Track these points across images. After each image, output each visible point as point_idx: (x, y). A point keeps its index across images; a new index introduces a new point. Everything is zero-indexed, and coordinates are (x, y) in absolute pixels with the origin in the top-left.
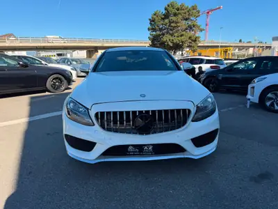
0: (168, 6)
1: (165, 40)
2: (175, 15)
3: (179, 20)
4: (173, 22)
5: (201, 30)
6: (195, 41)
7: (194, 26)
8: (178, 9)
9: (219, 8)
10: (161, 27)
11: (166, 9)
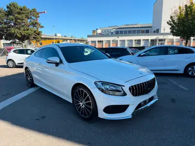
0: (10, 5)
1: (13, 32)
2: (19, 13)
3: (24, 18)
4: (19, 19)
5: (42, 27)
6: (39, 34)
7: (36, 23)
8: (21, 10)
9: (44, 12)
10: (5, 21)
11: (8, 7)
